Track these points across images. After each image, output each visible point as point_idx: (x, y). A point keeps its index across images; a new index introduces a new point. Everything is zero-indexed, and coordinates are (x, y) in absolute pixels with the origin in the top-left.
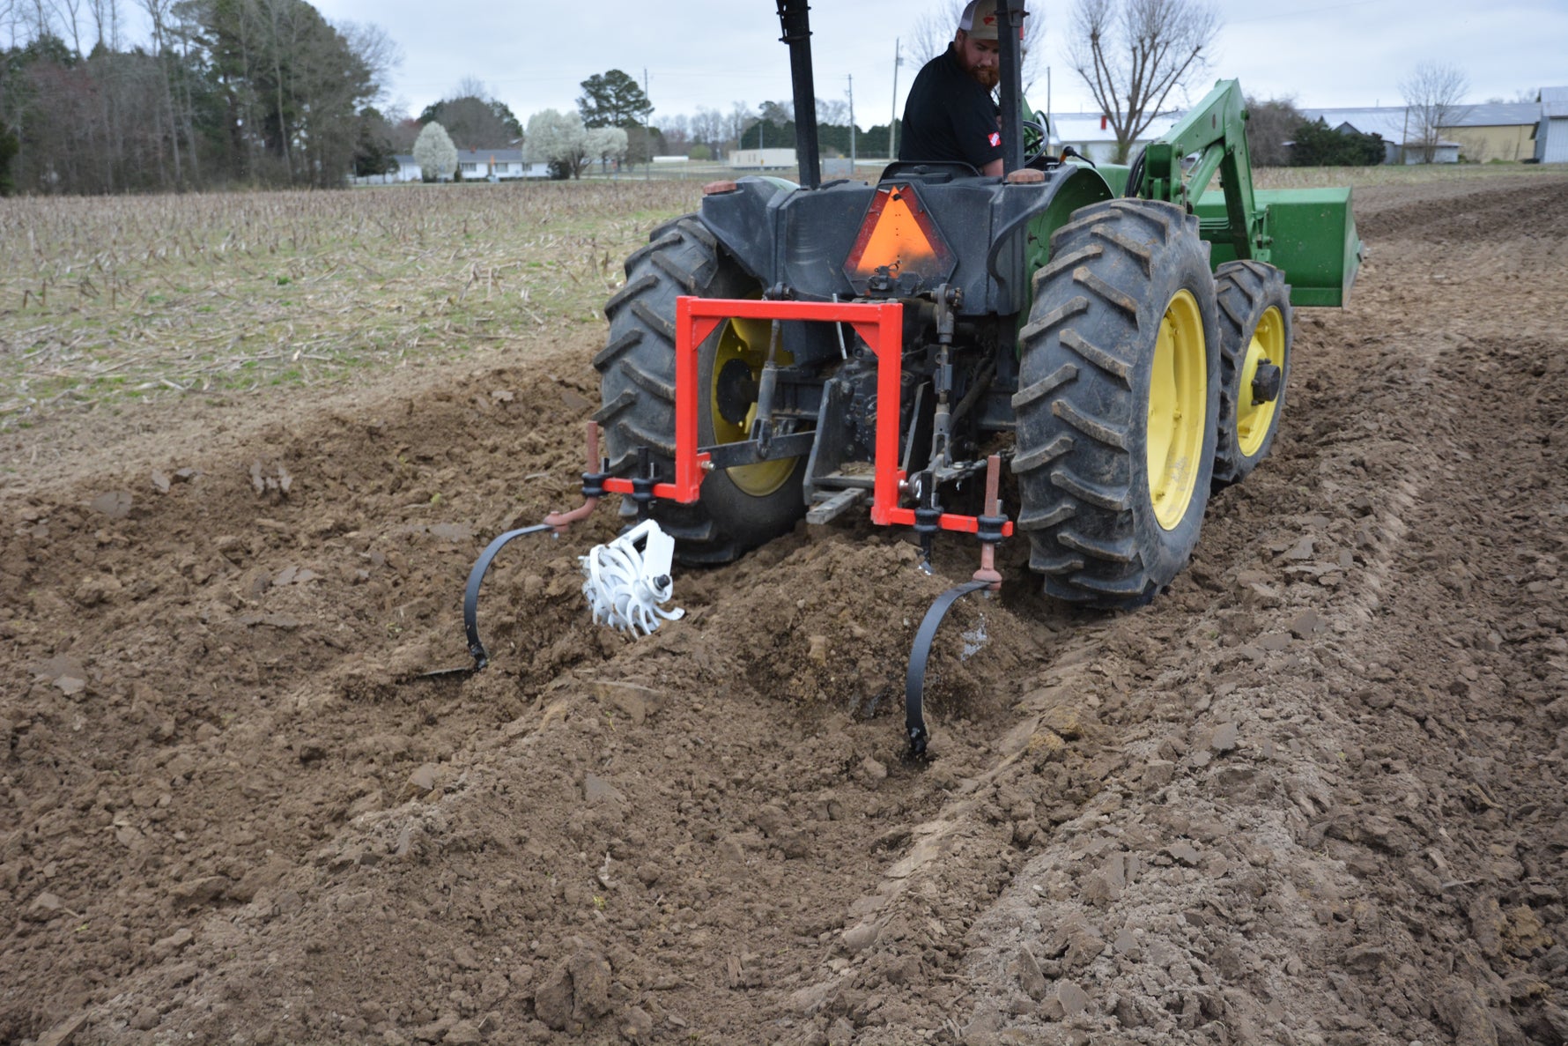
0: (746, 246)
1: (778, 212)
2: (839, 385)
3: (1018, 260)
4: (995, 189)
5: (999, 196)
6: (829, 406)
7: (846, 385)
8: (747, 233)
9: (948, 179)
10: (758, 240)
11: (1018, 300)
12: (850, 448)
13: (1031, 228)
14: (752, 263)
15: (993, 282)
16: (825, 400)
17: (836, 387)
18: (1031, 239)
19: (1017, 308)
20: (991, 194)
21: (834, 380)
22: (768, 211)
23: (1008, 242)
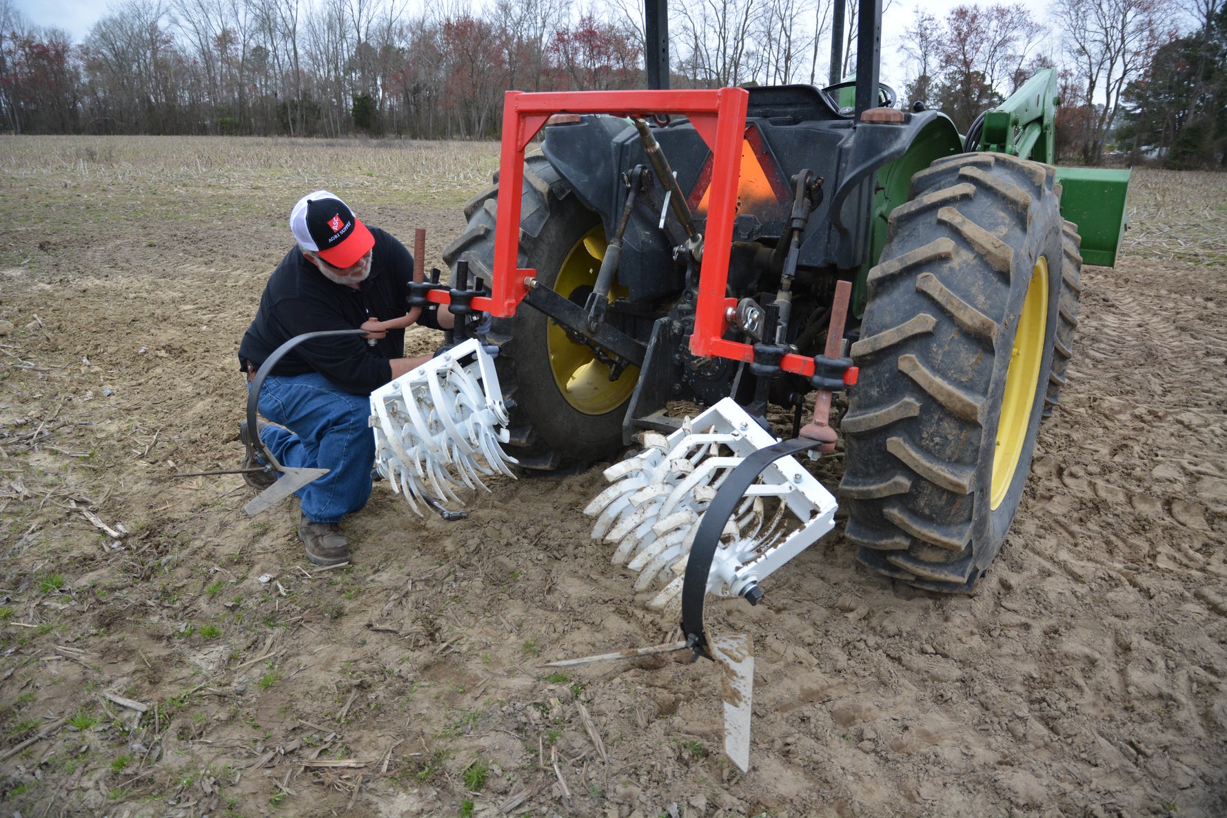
0: (586, 180)
1: (622, 147)
2: (671, 323)
3: (864, 210)
4: (845, 133)
5: (849, 139)
6: (657, 345)
7: (677, 324)
8: (587, 166)
9: (795, 121)
10: (599, 173)
11: (860, 253)
12: (677, 386)
13: (879, 177)
14: (589, 198)
15: (835, 233)
16: (653, 340)
17: (666, 327)
18: (878, 189)
19: (858, 264)
20: (840, 137)
21: (664, 319)
22: (613, 146)
23: (855, 191)
